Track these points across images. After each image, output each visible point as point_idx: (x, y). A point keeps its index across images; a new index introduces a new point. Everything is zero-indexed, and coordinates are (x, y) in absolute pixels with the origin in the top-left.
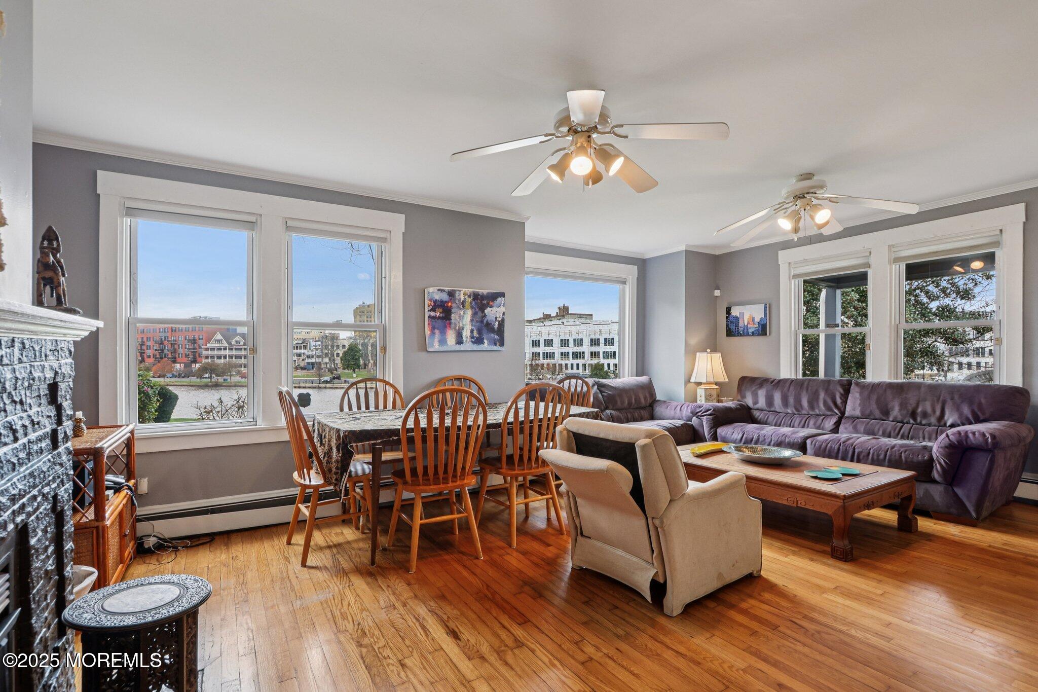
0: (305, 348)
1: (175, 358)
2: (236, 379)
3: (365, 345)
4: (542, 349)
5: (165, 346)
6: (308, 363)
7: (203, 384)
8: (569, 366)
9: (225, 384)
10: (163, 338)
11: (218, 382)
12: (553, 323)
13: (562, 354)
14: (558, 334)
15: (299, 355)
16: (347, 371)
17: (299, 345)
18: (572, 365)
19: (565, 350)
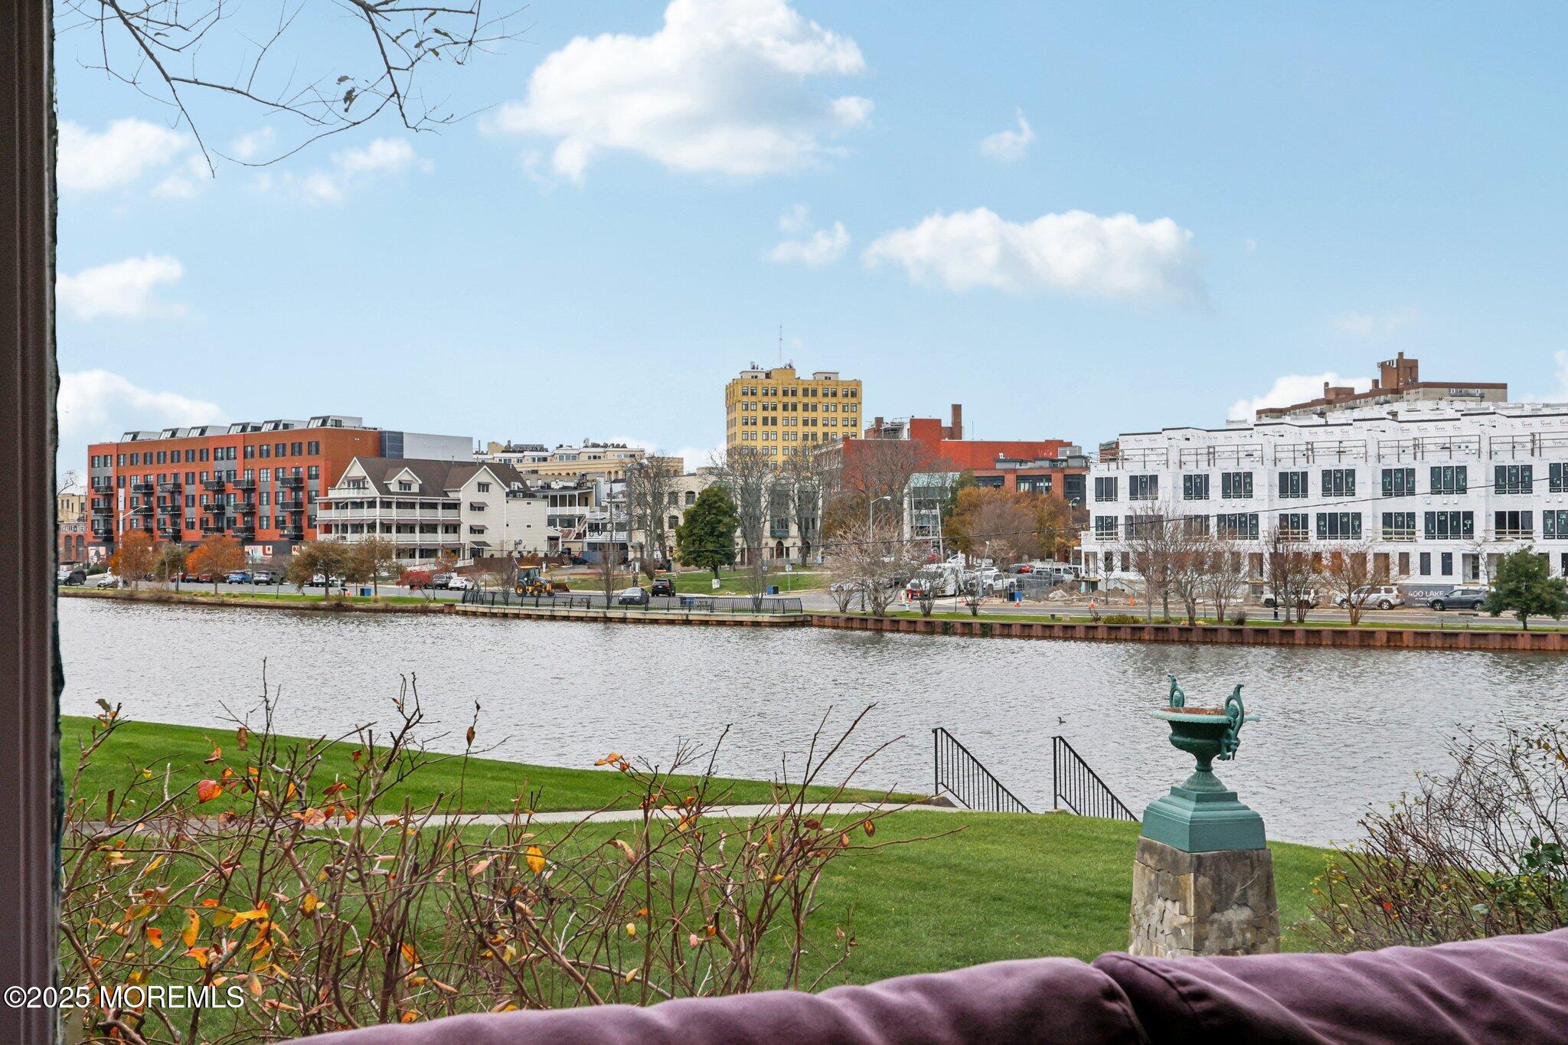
0: (585, 500)
1: (251, 529)
2: (389, 590)
3: (750, 494)
4: (1315, 503)
5: (228, 495)
6: (593, 546)
7: (307, 603)
8: (1415, 562)
9: (360, 605)
10: (224, 474)
11: (345, 598)
12: (1357, 414)
13: (1388, 519)
14: (1372, 451)
15: (568, 522)
16: (693, 570)
17: (567, 493)
18: (1425, 558)
19: (1397, 505)
